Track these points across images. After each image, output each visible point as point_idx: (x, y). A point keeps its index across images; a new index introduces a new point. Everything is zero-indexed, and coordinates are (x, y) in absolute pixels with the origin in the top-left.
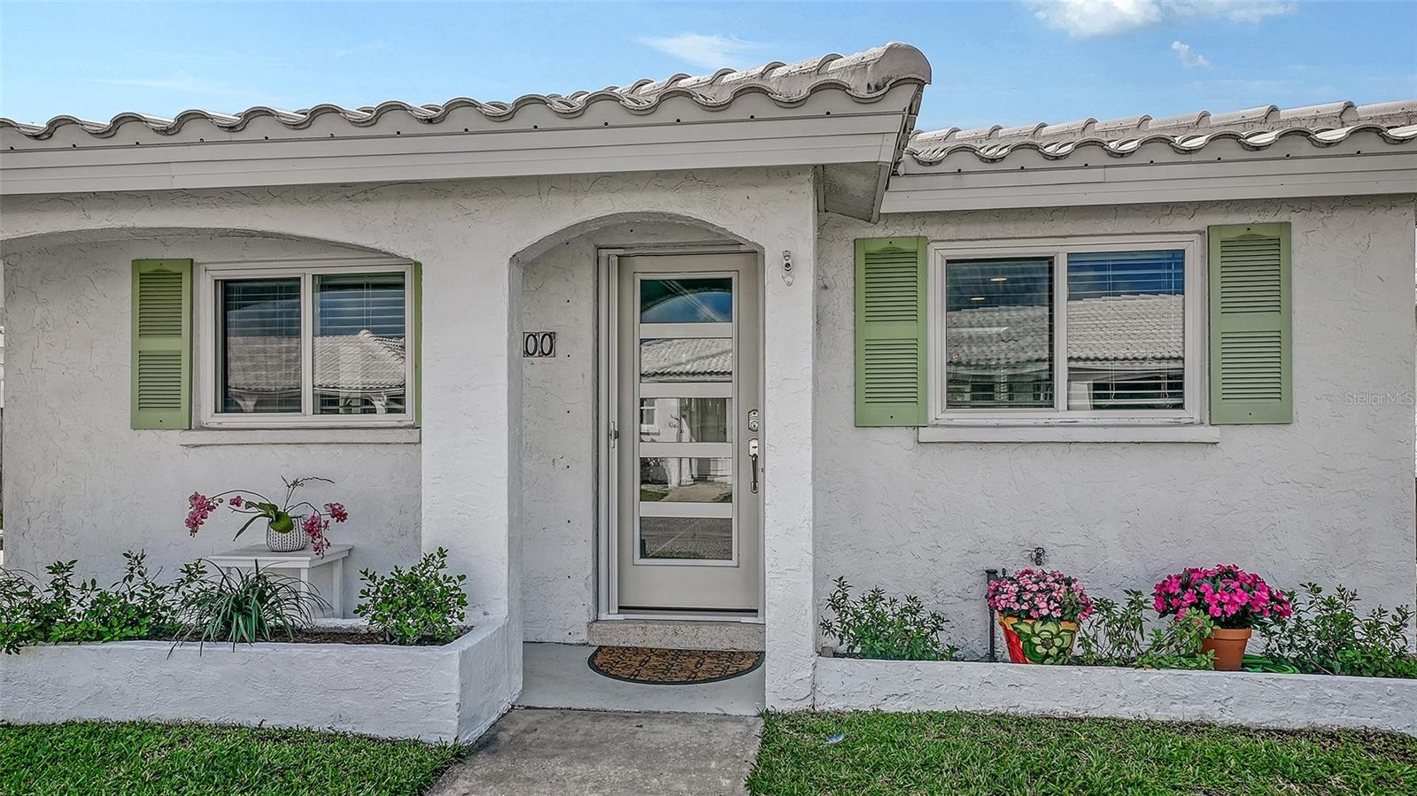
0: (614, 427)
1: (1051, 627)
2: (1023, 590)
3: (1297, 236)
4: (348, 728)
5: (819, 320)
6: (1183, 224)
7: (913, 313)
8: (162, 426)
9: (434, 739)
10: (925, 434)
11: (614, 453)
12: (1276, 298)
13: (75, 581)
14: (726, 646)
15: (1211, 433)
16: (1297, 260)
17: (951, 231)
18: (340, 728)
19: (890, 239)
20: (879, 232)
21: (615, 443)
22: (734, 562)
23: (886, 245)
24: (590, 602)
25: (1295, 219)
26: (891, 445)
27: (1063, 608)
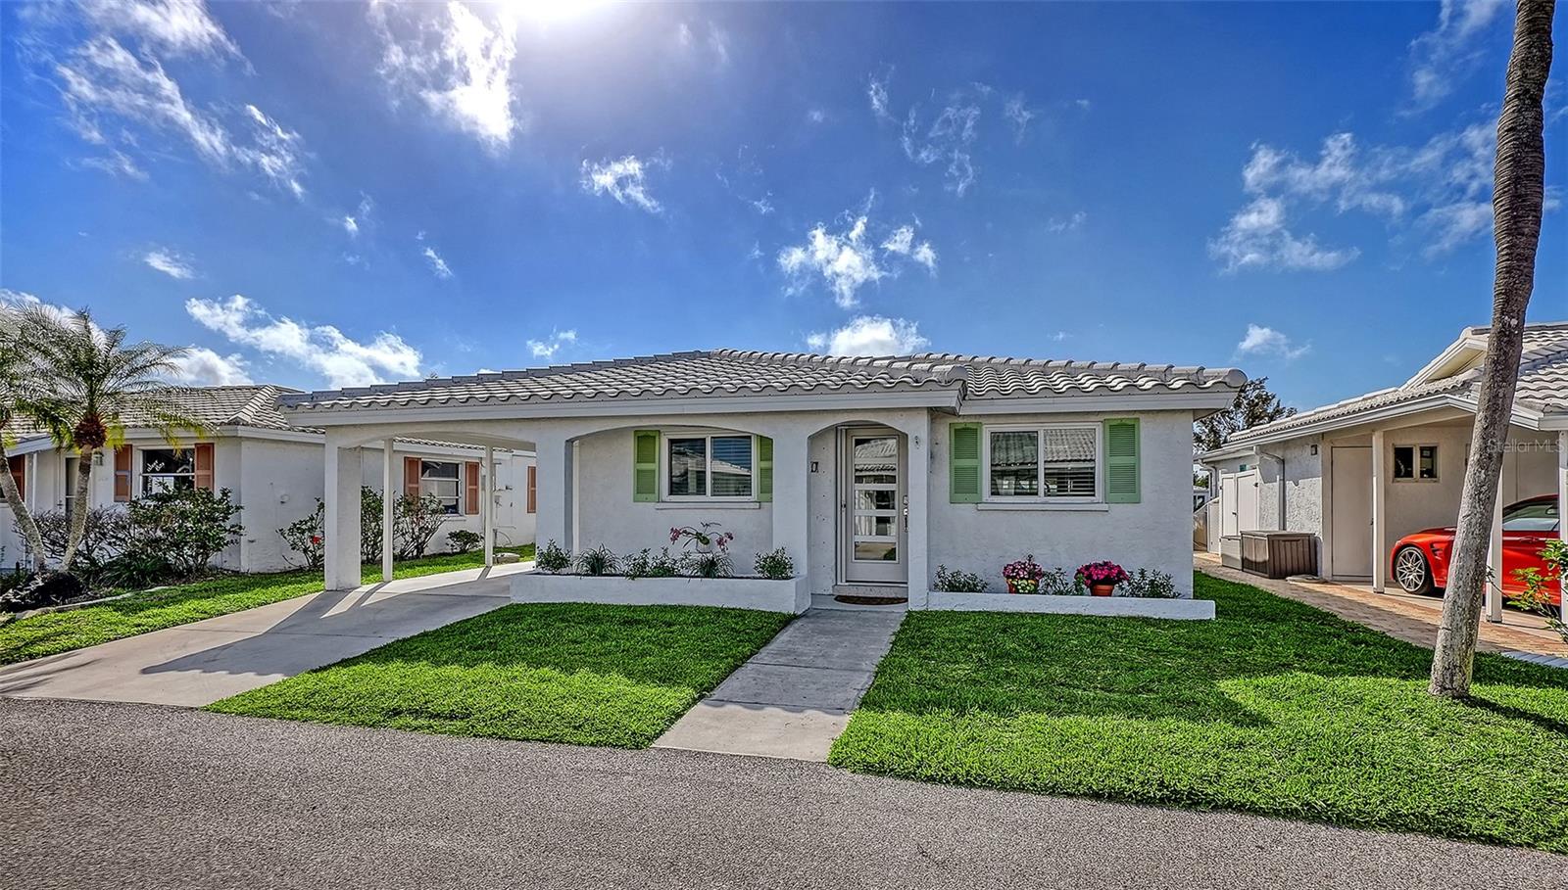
0: (843, 503)
1: (1025, 581)
2: (1015, 568)
3: (1142, 424)
4: (754, 608)
5: (932, 456)
6: (1093, 418)
7: (975, 454)
8: (646, 500)
9: (786, 612)
10: (980, 506)
11: (844, 514)
12: (1132, 449)
13: (650, 556)
14: (894, 596)
15: (1105, 507)
16: (1142, 434)
17: (992, 420)
18: (751, 608)
19: (966, 424)
20: (960, 420)
21: (843, 509)
22: (897, 561)
23: (963, 426)
24: (834, 576)
25: (1142, 417)
26: (966, 510)
27: (1029, 573)
